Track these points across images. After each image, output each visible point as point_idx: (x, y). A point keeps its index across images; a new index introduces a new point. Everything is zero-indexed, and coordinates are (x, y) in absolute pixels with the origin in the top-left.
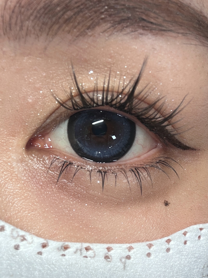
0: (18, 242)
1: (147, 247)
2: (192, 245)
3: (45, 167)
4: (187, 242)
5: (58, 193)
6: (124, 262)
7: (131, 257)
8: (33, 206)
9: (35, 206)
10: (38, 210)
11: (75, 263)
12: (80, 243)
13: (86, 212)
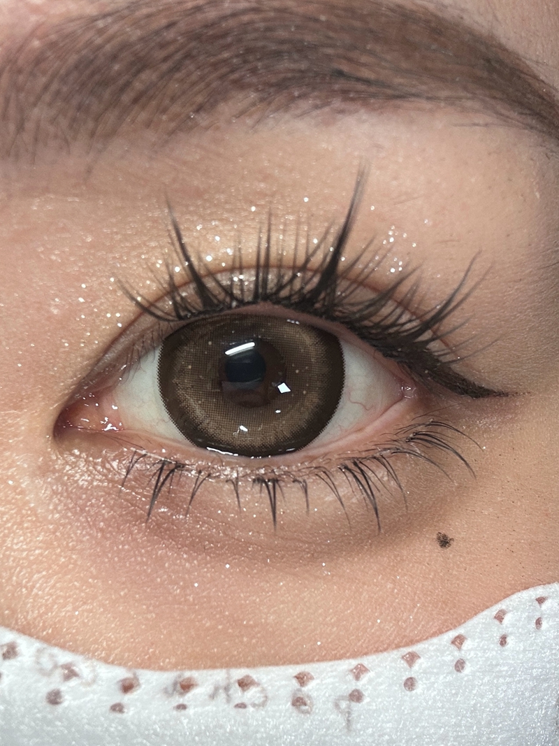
0: (55, 682)
1: (402, 662)
2: (521, 645)
3: (110, 481)
4: (508, 640)
5: (149, 544)
6: (347, 710)
7: (364, 693)
8: (86, 589)
9: (91, 587)
10: (100, 598)
11: (215, 727)
12: (224, 671)
13: (229, 586)
